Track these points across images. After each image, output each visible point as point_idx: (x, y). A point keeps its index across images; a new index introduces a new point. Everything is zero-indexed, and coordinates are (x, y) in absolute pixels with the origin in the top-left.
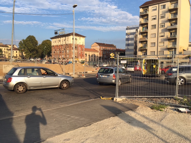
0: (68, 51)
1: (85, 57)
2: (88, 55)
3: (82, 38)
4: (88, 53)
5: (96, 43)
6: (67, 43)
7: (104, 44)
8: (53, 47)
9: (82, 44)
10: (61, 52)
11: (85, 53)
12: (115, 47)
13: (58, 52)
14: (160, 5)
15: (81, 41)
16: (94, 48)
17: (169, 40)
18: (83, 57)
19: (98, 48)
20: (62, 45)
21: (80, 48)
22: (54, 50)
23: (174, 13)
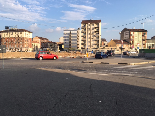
0: (21, 43)
1: (32, 47)
2: (34, 45)
3: (30, 33)
4: (34, 44)
5: (37, 37)
6: (20, 36)
7: (42, 38)
8: (3, 39)
9: (30, 38)
10: (13, 43)
11: (32, 44)
12: (48, 40)
13: (10, 43)
14: (91, 24)
15: (30, 36)
16: (36, 40)
17: (95, 40)
18: (31, 47)
19: (39, 40)
20: (14, 38)
21: (29, 40)
22: (5, 41)
23: (97, 29)
